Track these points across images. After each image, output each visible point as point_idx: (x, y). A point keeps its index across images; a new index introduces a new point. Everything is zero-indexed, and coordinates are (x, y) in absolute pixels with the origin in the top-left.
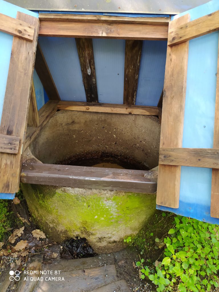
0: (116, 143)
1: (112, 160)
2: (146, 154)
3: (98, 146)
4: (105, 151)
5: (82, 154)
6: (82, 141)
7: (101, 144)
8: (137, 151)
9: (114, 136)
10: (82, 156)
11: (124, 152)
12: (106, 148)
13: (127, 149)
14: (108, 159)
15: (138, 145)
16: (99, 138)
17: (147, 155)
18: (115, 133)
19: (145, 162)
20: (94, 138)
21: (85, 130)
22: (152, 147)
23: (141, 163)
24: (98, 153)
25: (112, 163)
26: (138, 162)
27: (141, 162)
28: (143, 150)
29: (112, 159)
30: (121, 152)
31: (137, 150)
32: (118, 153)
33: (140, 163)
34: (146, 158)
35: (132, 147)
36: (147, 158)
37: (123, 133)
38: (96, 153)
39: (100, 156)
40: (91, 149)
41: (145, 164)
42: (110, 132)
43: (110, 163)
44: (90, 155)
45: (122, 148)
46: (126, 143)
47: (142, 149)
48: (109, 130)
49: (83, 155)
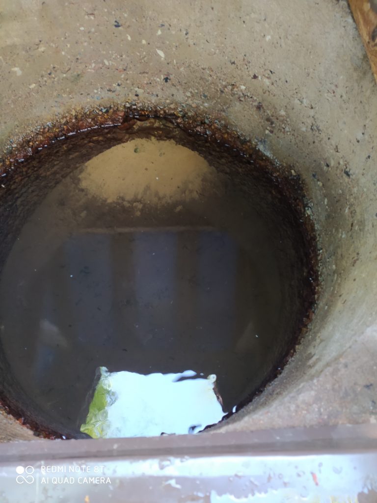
0: (166, 80)
1: (158, 129)
2: (268, 120)
3: (109, 90)
4: (135, 105)
5: (63, 121)
6: (53, 82)
7: (119, 85)
8: (237, 107)
9: (158, 55)
10: (65, 127)
11: (194, 105)
12: (137, 95)
13: (205, 96)
14: (147, 124)
15: (243, 87)
16: (107, 63)
17: (272, 123)
18: (163, 43)
19: (263, 142)
20: (90, 64)
21: (53, 41)
22: (297, 102)
23: (248, 144)
24: (114, 111)
25: (160, 138)
26: (239, 137)
27: (248, 139)
28: (259, 107)
29: (156, 125)
30: (184, 105)
31: (238, 104)
32: (174, 109)
33: (244, 142)
34: (267, 132)
35: (222, 92)
36: (272, 132)
37: (191, 42)
38: (107, 112)
39: (121, 121)
40: (87, 103)
41: (261, 147)
42: (144, 42)
43: (153, 138)
44: (90, 120)
45: (189, 94)
46: (201, 78)
47: (256, 104)
48: (140, 34)
49: (67, 123)
